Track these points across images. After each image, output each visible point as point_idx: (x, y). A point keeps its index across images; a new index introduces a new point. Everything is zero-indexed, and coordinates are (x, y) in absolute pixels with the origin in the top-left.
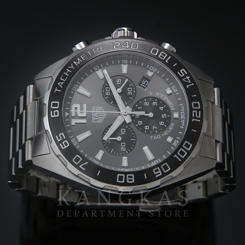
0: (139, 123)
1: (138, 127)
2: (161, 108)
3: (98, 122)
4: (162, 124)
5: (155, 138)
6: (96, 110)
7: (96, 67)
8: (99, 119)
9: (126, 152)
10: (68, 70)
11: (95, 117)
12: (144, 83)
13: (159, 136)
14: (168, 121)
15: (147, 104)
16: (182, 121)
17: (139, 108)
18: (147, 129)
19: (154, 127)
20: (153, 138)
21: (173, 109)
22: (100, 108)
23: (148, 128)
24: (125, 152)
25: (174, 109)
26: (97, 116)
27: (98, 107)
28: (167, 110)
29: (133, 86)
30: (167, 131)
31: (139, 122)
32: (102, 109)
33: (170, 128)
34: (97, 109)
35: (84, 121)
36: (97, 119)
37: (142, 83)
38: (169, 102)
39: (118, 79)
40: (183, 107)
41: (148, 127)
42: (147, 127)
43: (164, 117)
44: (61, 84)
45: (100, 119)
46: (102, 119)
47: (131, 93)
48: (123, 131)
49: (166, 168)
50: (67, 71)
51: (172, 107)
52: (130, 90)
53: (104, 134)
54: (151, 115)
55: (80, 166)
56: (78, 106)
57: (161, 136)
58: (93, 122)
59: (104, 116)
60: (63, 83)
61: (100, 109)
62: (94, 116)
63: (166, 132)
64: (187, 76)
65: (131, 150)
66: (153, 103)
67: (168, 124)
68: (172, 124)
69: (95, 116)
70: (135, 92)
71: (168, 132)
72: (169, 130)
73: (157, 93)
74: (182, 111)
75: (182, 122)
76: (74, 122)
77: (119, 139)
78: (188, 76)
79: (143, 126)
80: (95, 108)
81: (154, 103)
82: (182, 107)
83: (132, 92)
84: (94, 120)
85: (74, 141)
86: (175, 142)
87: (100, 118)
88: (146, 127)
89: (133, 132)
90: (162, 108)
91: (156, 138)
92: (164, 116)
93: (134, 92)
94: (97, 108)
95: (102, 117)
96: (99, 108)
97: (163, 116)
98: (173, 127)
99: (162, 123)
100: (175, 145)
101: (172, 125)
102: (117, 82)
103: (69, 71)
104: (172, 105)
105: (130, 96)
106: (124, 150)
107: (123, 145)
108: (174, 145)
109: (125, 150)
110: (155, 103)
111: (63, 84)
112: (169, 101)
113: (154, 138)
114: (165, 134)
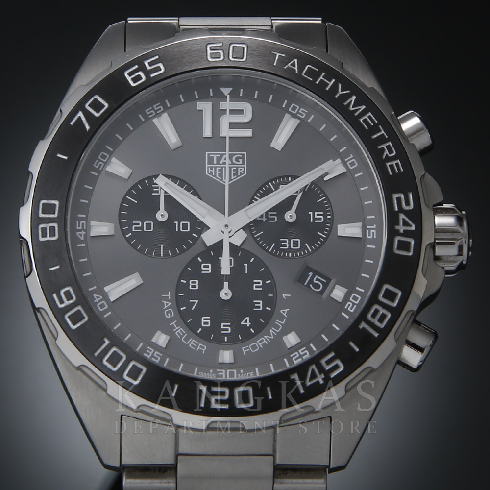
0: (205, 267)
1: (194, 263)
2: (246, 322)
3: (207, 166)
4: (205, 323)
5: (167, 304)
6: (239, 162)
7: (353, 160)
8: (215, 168)
9: (130, 234)
10: (331, 84)
11: (219, 159)
12: (316, 280)
13: (171, 314)
14: (213, 336)
15: (256, 287)
16: (211, 371)
17: (246, 265)
18: (191, 284)
19: (195, 302)
20: (166, 299)
21: (245, 349)
22: (244, 171)
23: (192, 286)
24: (130, 230)
25: (244, 351)
26: (221, 163)
27: (245, 166)
28: (241, 336)
29: (304, 252)
30: (184, 334)
31: (208, 267)
32: (241, 174)
33: (192, 342)
34: (241, 163)
35: (208, 132)
36: (215, 162)
37: (317, 277)
38: (263, 340)
39: (325, 215)
40: (249, 375)
41: (195, 286)
42: (194, 284)
43: (222, 327)
44: (295, 67)
45: (213, 171)
46: (215, 176)
47: (287, 247)
48: (185, 227)
49: (76, 318)
50: (330, 81)
51: (248, 348)
52: (295, 244)
53: (174, 179)
54: (226, 293)
55: (80, 114)
56: (247, 117)
57: (172, 319)
58: (207, 153)
59: (222, 180)
60: (297, 70)
61: (241, 170)
62: (222, 155)
63: (181, 331)
64: (323, 377)
65: (134, 246)
66: (261, 302)
67: (205, 336)
68: (204, 348)
69: (223, 158)
70: (290, 256)
71: (182, 337)
72: (186, 339)
73: (286, 310)
74: (238, 372)
75: (210, 373)
76: (205, 107)
77: (162, 215)
78: (323, 379)
79: (197, 274)
80: (243, 158)
81: (259, 303)
82: (251, 374)
83: (290, 249)
84: (211, 156)
85: (156, 109)
86: (157, 354)
87: (217, 170)
88: (195, 282)
89: (182, 251)
90: (248, 324)
91: (166, 307)
92: (226, 327)
93: (288, 255)
94: (243, 164)
95: (221, 175)
96: (243, 169)
97: (224, 326)
98: (196, 348)
99: (207, 323)
100: (149, 354)
101: (202, 347)
102: (316, 213)
103: (328, 84)
104: (254, 347)
105: (279, 245)
106: (136, 228)
107: (149, 226)
108: (148, 351)
109: (134, 230)
110: (261, 305)
111: (295, 70)
112: (266, 340)
113: (165, 302)
114: (177, 328)
